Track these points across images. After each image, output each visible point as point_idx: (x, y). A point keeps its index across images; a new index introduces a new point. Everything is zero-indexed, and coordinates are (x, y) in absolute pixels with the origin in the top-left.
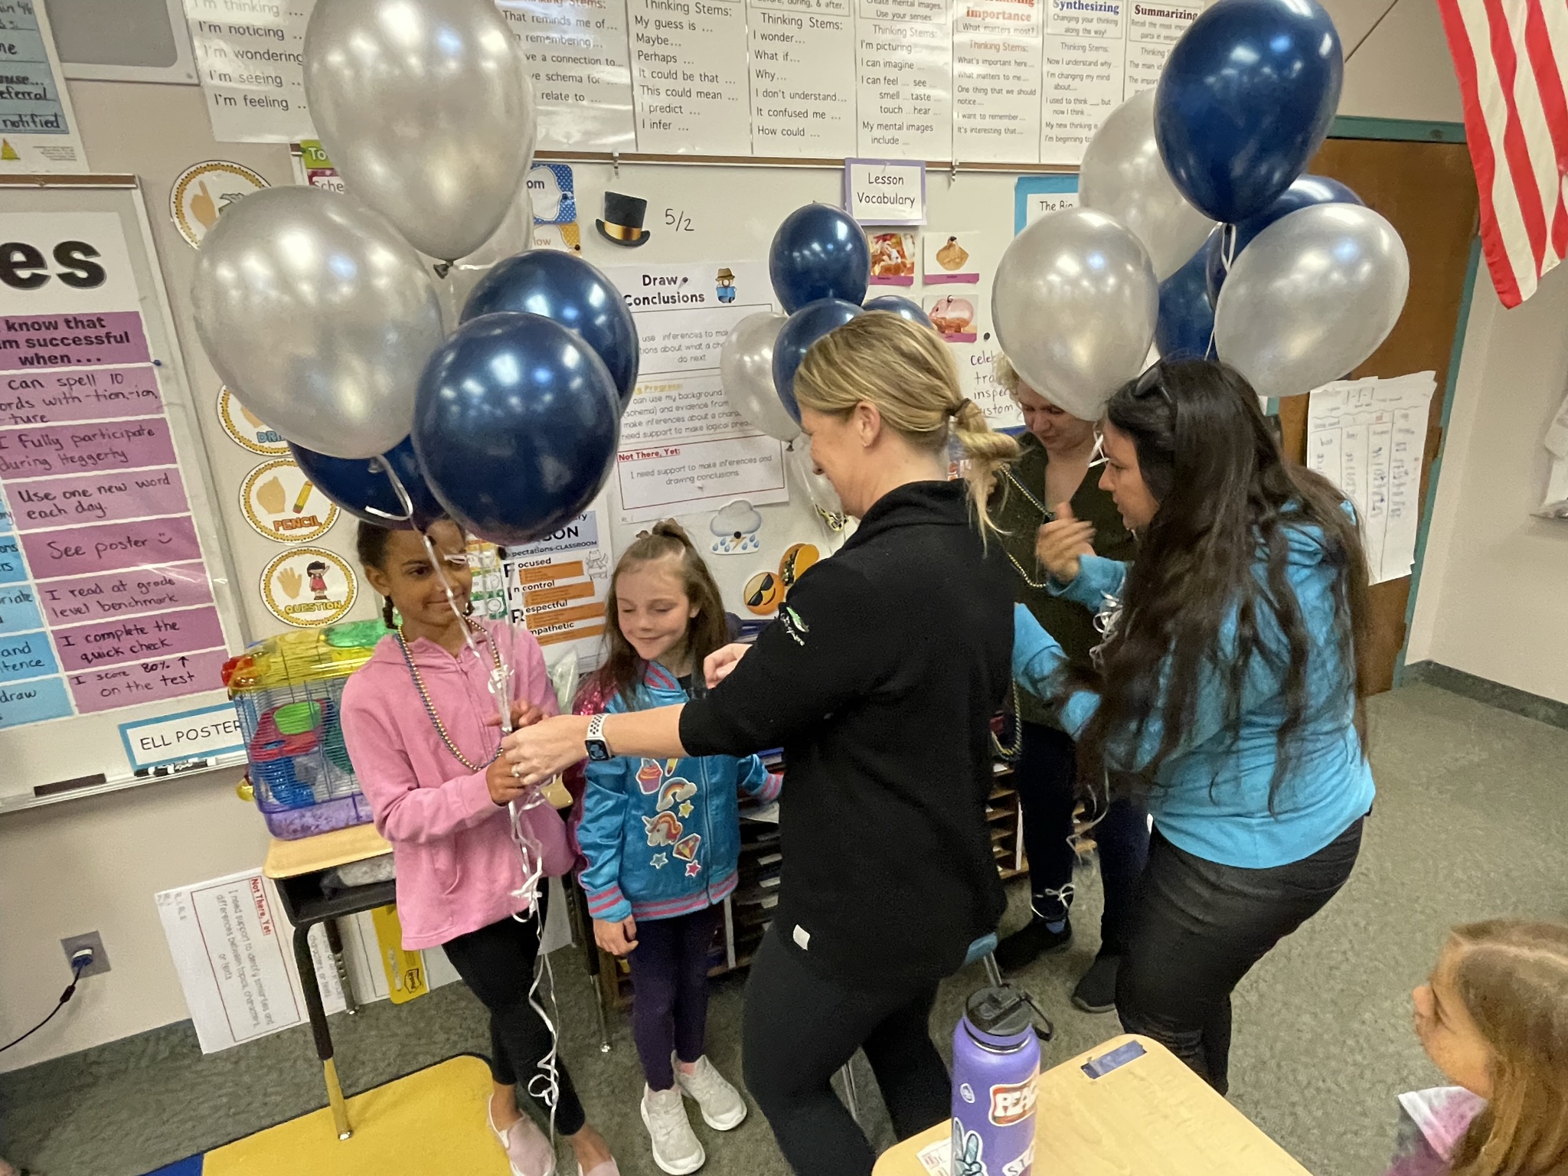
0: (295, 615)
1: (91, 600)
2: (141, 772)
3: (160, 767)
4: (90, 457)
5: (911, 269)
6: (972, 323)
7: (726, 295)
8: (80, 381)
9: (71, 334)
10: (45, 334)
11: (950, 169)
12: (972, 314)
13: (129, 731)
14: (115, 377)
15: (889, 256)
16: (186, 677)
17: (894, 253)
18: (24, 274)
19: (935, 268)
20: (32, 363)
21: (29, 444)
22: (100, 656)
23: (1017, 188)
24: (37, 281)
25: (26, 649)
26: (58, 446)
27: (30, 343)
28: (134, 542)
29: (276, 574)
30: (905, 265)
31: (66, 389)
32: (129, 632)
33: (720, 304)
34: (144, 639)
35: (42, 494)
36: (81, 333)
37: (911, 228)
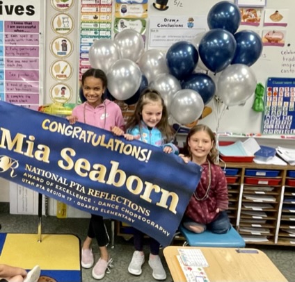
0: (56, 100)
1: (15, 87)
4: (22, 54)
5: (260, 20)
6: (283, 40)
7: (190, 26)
8: (24, 36)
9: (25, 25)
12: (283, 37)
14: (31, 36)
15: (251, 16)
18: (20, 12)
19: (268, 20)
20: (16, 31)
21: (12, 50)
22: (13, 101)
24: (22, 13)
26: (17, 51)
27: (17, 27)
28: (26, 75)
29: (54, 89)
32: (20, 97)
33: (188, 28)
34: (23, 99)
35: (11, 61)
37: (261, 8)
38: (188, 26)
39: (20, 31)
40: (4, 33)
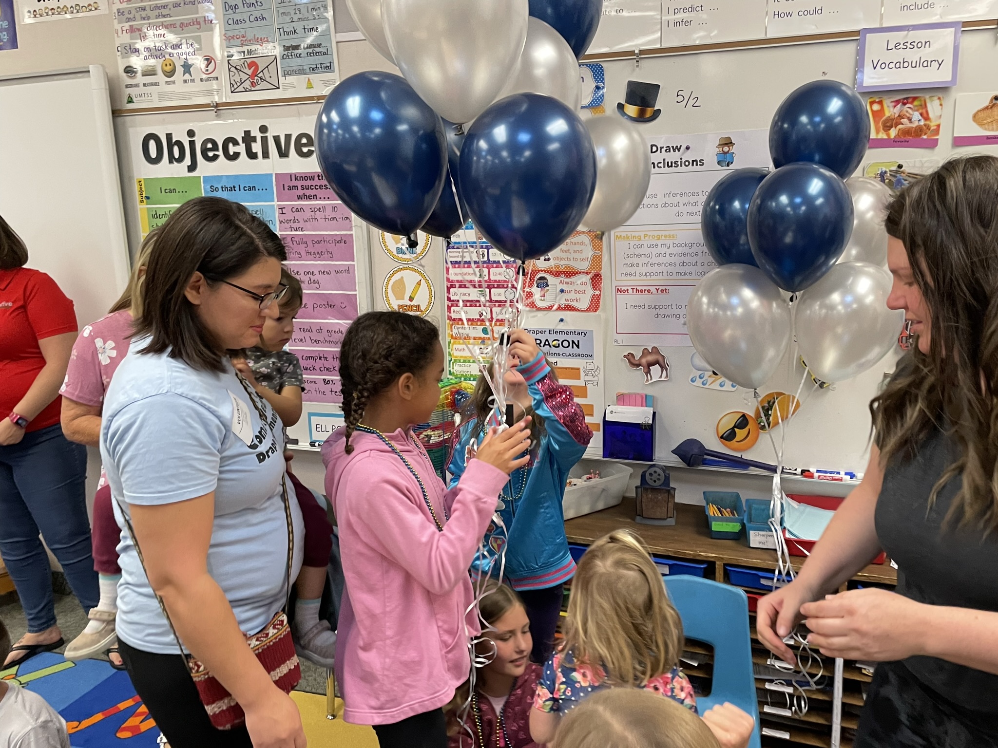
1: (307, 335)
2: (312, 444)
4: (318, 253)
5: (937, 130)
8: (319, 209)
9: (319, 183)
10: (309, 183)
13: (312, 418)
14: (334, 209)
18: (305, 150)
19: (968, 129)
20: (302, 198)
21: (295, 243)
24: (309, 154)
26: (306, 245)
28: (330, 305)
30: (928, 127)
31: (313, 213)
32: (320, 358)
33: (719, 167)
34: (328, 364)
38: (719, 163)
40: (276, 203)
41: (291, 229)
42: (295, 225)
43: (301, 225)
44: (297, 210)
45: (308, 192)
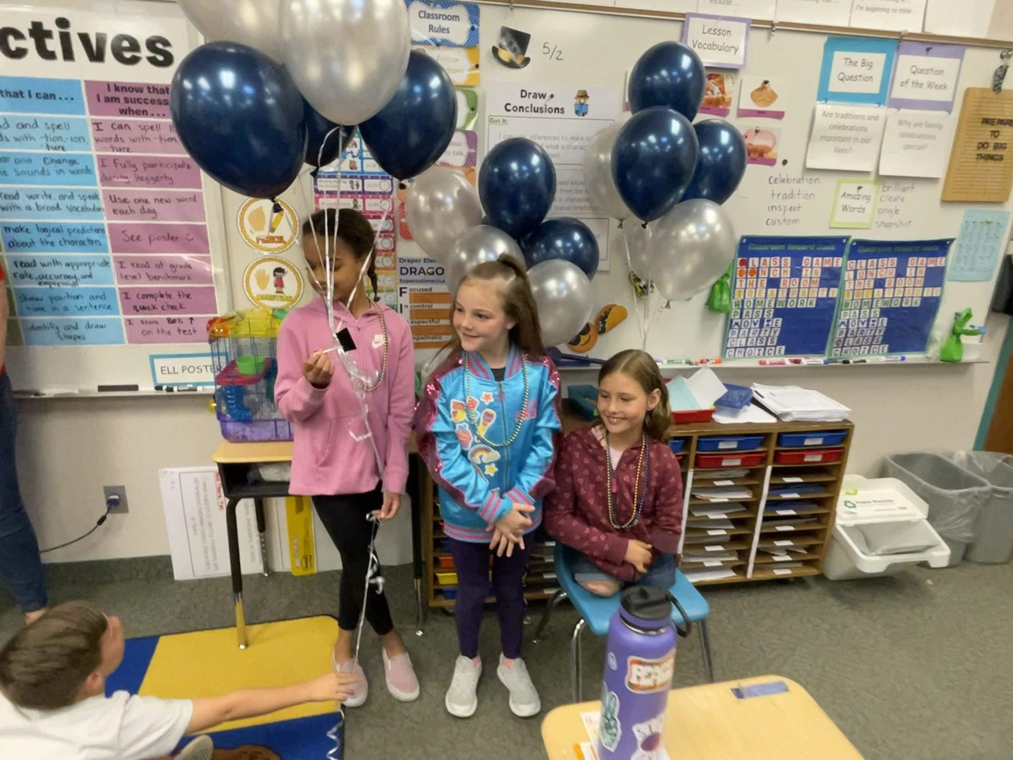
0: (262, 302)
1: (143, 271)
2: (159, 388)
3: (170, 386)
4: (152, 178)
5: (729, 103)
6: (774, 151)
7: (581, 110)
8: (152, 128)
9: (150, 96)
10: (135, 95)
11: (771, 27)
12: (775, 143)
13: (156, 361)
15: (712, 92)
16: (192, 331)
17: (716, 90)
18: (128, 55)
19: (748, 104)
20: (126, 113)
21: (119, 166)
22: (144, 308)
23: (827, 46)
24: (134, 60)
25: (103, 297)
26: (135, 169)
27: (127, 100)
28: (171, 237)
29: (254, 272)
30: (723, 99)
31: (144, 132)
32: (162, 296)
33: (576, 116)
34: (171, 302)
35: (122, 198)
36: (155, 96)
37: (733, 71)
38: (577, 112)
39: (137, 113)
40: (88, 117)
41: (113, 149)
42: (118, 145)
43: (127, 144)
44: (120, 127)
45: (134, 107)
